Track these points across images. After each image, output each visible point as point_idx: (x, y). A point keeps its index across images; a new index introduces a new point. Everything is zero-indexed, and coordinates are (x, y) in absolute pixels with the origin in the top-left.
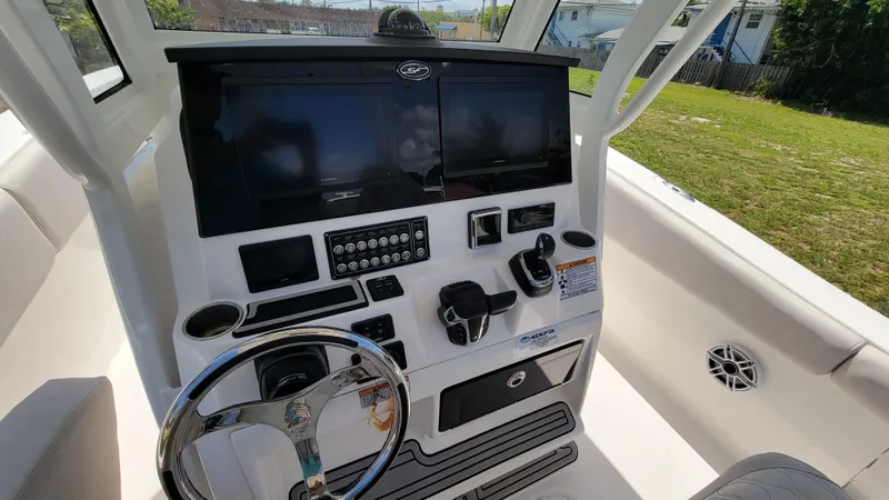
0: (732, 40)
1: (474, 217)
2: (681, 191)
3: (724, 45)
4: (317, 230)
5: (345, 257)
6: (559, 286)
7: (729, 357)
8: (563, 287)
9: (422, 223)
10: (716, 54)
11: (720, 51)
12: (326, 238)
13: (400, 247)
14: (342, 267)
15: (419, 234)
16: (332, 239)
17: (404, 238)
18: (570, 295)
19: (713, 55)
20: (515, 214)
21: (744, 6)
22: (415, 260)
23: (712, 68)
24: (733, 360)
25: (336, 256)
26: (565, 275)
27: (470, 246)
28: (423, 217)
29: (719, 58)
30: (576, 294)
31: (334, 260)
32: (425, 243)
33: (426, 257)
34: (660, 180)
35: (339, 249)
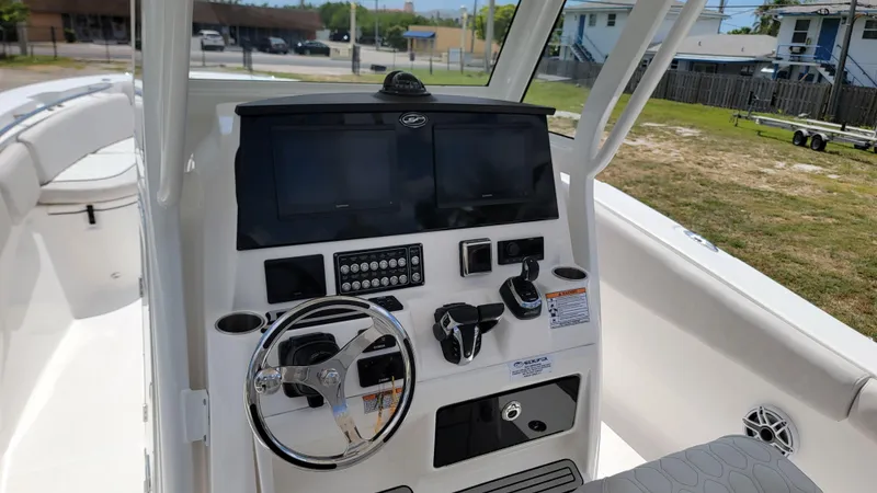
0: (845, 55)
1: (465, 246)
2: (704, 241)
3: (835, 60)
4: (328, 250)
5: (350, 277)
6: (549, 314)
7: (765, 422)
8: (553, 315)
9: (417, 250)
10: (826, 74)
11: (830, 69)
12: (335, 258)
13: (398, 271)
14: (346, 286)
15: (415, 260)
16: (341, 259)
17: (402, 262)
18: (562, 325)
19: (821, 76)
20: (504, 246)
21: (854, 10)
22: (410, 284)
23: (821, 93)
24: (767, 424)
25: (342, 275)
26: (555, 303)
27: (462, 275)
28: (419, 244)
29: (831, 80)
30: (568, 324)
31: (340, 279)
32: (420, 268)
33: (421, 283)
34: (682, 229)
35: (345, 269)
